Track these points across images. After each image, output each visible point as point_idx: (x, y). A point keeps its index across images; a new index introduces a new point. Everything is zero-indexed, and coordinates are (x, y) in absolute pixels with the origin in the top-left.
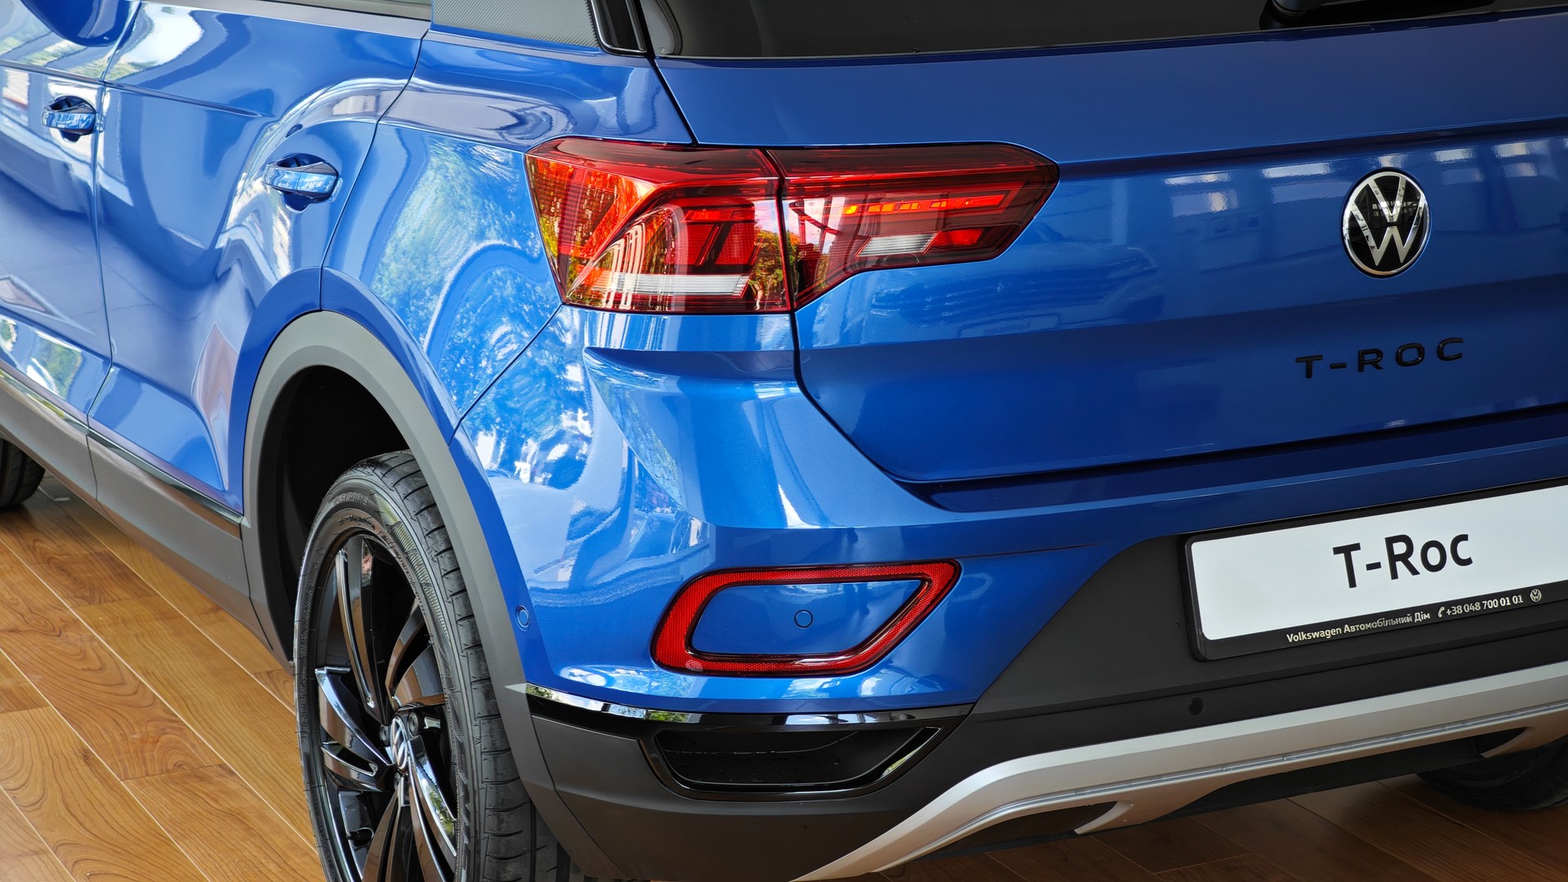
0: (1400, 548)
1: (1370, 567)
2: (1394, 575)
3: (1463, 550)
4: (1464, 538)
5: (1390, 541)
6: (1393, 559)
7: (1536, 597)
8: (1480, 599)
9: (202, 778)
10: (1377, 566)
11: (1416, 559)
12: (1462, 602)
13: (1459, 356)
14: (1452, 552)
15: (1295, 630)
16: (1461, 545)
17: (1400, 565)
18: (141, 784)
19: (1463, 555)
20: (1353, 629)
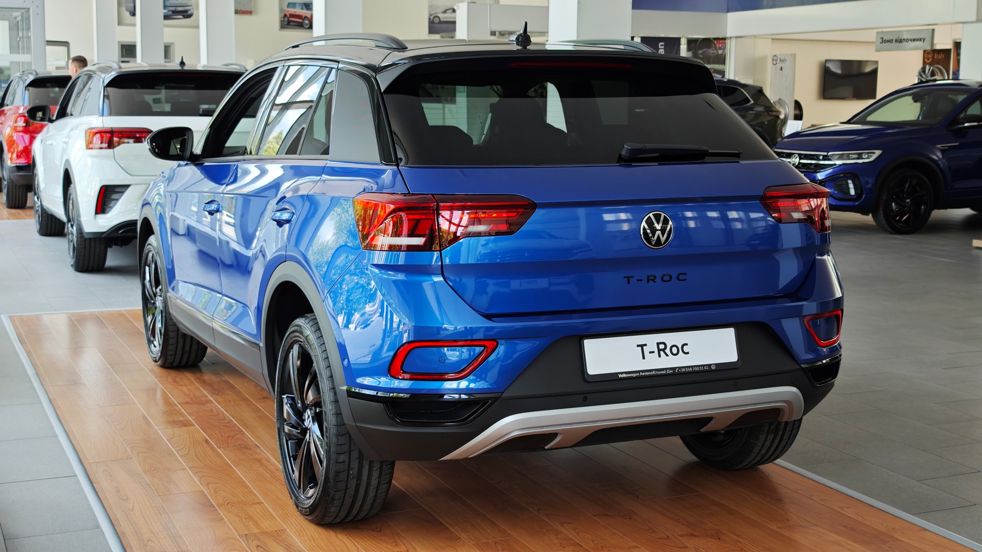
0: (662, 347)
1: (650, 352)
2: (660, 356)
3: (686, 349)
4: (686, 344)
5: (658, 344)
6: (659, 350)
7: (713, 368)
8: (692, 367)
9: (247, 448)
10: (653, 352)
11: (668, 351)
12: (685, 367)
13: (685, 280)
14: (681, 349)
15: (622, 373)
16: (685, 347)
17: (662, 353)
18: (225, 450)
19: (685, 351)
20: (643, 374)
